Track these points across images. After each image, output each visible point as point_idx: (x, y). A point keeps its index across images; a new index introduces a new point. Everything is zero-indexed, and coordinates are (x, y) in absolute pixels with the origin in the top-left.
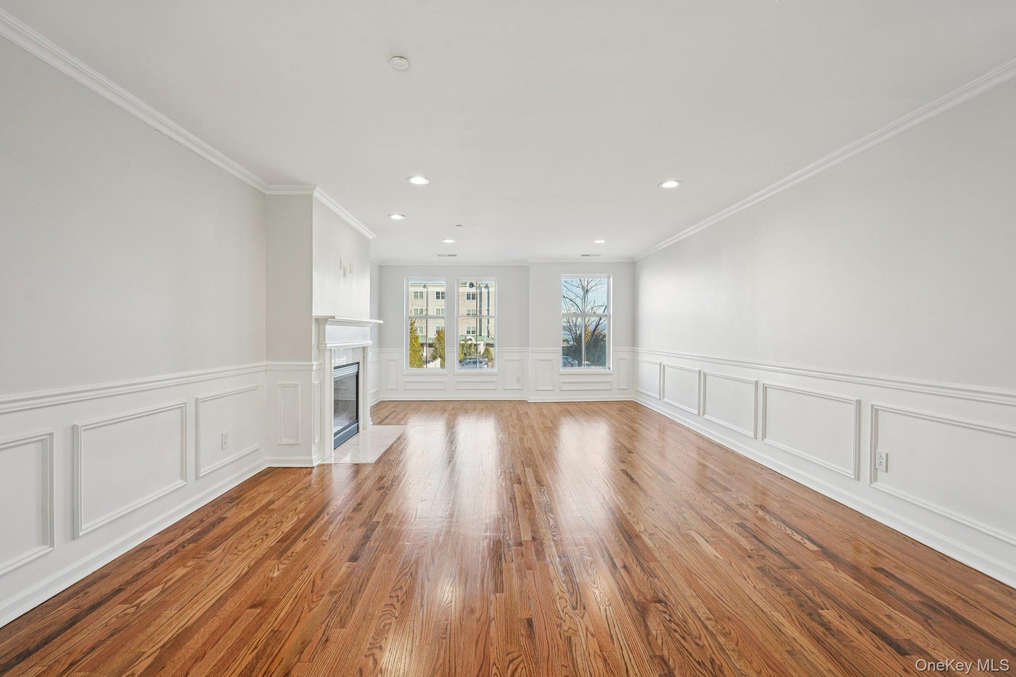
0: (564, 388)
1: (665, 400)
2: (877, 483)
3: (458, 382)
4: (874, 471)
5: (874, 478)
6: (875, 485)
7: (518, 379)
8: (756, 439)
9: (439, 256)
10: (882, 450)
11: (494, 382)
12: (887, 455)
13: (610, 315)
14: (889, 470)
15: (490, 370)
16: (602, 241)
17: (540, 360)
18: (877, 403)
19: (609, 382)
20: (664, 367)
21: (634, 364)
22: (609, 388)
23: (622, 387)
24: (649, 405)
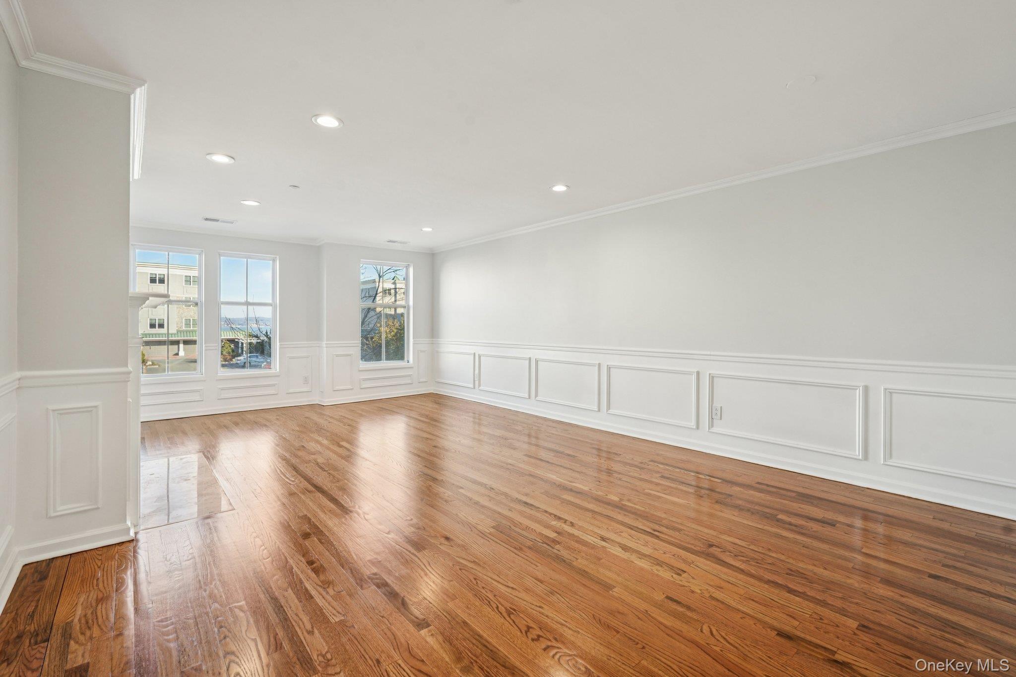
0: (364, 386)
1: (482, 388)
2: (713, 428)
3: (223, 389)
4: (712, 419)
5: (711, 425)
6: (714, 430)
7: (306, 380)
8: (600, 411)
9: (207, 219)
10: (717, 405)
11: (274, 385)
12: (721, 407)
13: (409, 306)
14: (722, 417)
15: (267, 371)
16: (430, 230)
17: (337, 356)
18: (713, 372)
19: (410, 376)
20: (480, 357)
21: (434, 356)
22: (409, 381)
23: (421, 380)
24: (458, 395)
